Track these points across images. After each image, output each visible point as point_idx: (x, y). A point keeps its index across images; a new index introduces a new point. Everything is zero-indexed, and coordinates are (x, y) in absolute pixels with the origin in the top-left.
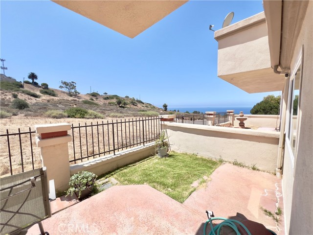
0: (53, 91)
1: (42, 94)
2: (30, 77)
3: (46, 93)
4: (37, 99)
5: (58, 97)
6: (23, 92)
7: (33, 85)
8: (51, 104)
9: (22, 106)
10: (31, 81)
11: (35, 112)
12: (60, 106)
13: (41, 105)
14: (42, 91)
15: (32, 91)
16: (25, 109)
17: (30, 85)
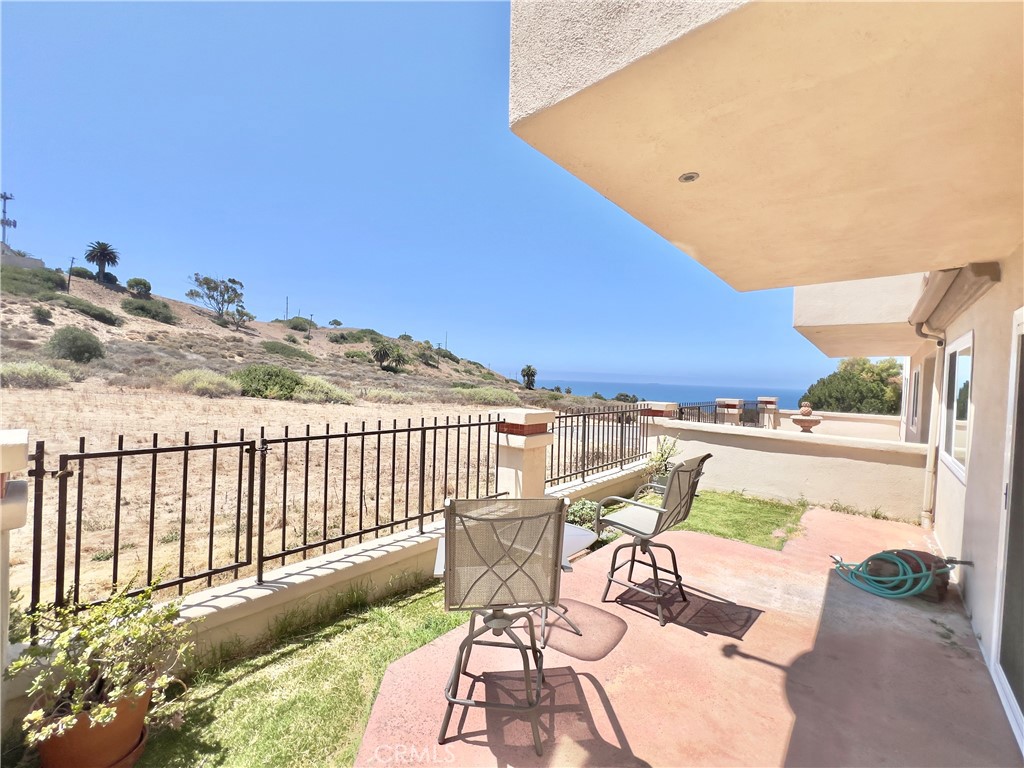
0: (165, 306)
2: (91, 257)
3: (142, 311)
4: (113, 329)
5: (181, 325)
6: (70, 304)
7: (100, 283)
9: (81, 351)
12: (191, 356)
14: (130, 303)
15: (95, 303)
17: (90, 283)
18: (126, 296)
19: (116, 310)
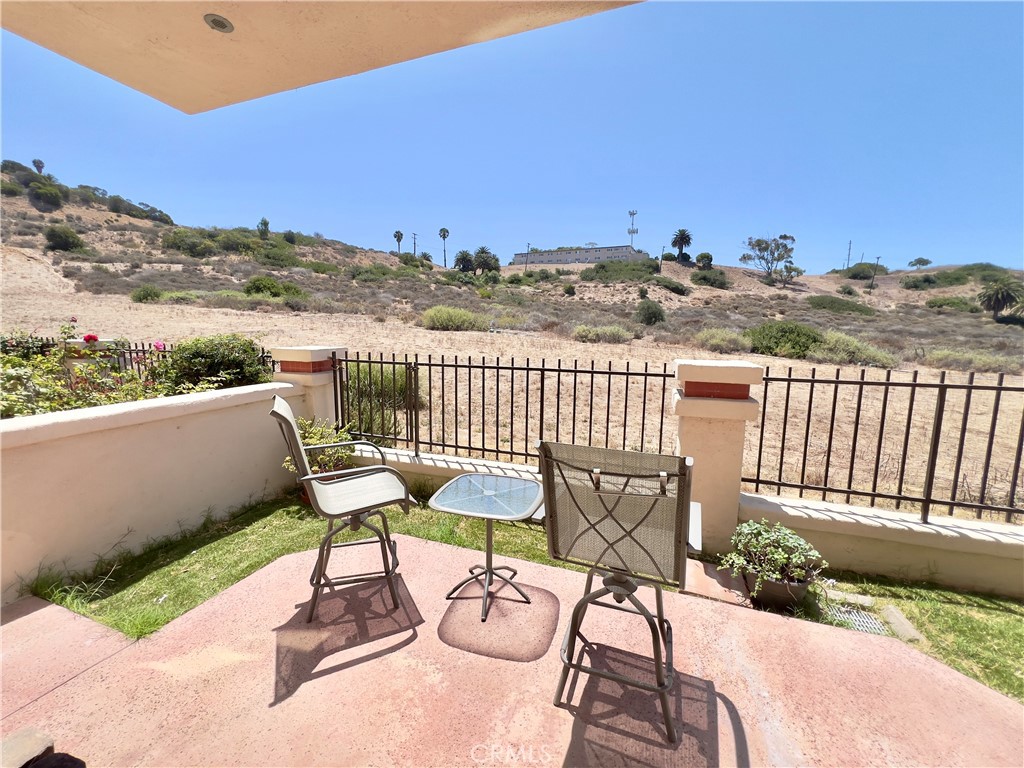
0: (722, 273)
1: (695, 283)
2: (674, 244)
3: (704, 280)
4: (683, 298)
5: (733, 289)
6: (659, 283)
7: (679, 262)
8: (711, 313)
9: (652, 316)
10: (675, 252)
11: (675, 331)
12: (734, 316)
13: (689, 313)
14: (697, 275)
15: (675, 280)
16: (658, 324)
17: (673, 263)
18: (694, 270)
19: (687, 282)
